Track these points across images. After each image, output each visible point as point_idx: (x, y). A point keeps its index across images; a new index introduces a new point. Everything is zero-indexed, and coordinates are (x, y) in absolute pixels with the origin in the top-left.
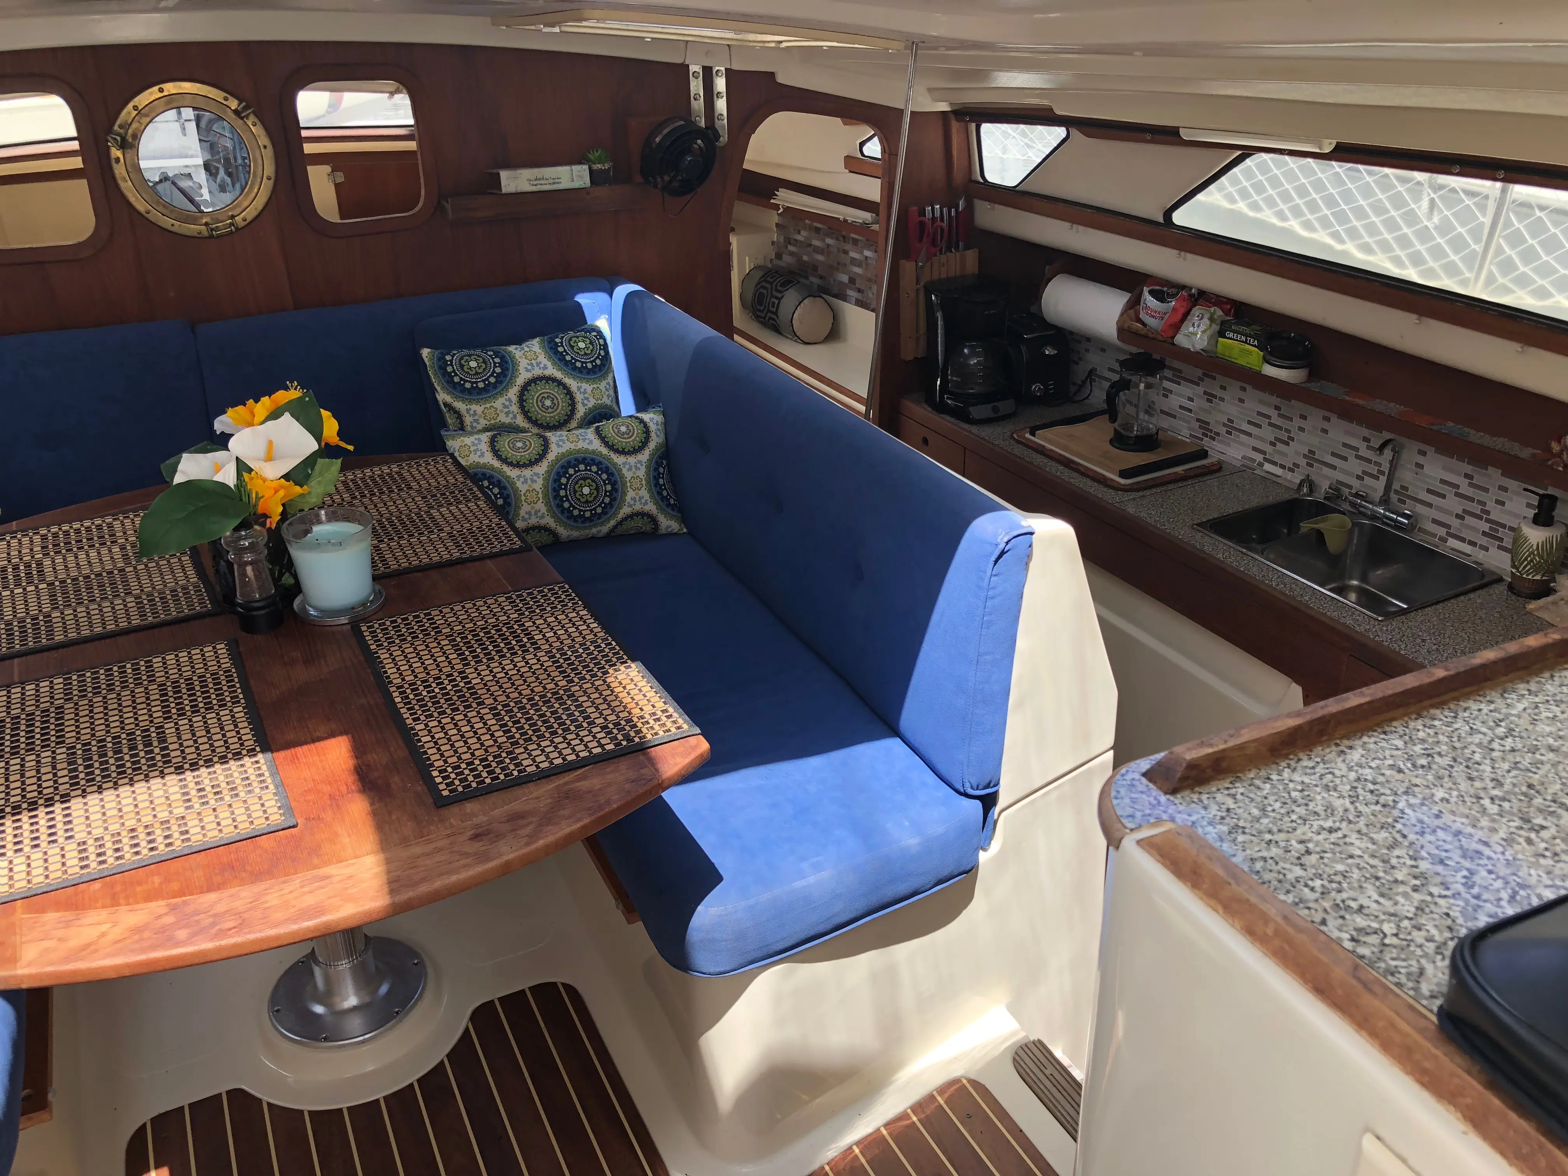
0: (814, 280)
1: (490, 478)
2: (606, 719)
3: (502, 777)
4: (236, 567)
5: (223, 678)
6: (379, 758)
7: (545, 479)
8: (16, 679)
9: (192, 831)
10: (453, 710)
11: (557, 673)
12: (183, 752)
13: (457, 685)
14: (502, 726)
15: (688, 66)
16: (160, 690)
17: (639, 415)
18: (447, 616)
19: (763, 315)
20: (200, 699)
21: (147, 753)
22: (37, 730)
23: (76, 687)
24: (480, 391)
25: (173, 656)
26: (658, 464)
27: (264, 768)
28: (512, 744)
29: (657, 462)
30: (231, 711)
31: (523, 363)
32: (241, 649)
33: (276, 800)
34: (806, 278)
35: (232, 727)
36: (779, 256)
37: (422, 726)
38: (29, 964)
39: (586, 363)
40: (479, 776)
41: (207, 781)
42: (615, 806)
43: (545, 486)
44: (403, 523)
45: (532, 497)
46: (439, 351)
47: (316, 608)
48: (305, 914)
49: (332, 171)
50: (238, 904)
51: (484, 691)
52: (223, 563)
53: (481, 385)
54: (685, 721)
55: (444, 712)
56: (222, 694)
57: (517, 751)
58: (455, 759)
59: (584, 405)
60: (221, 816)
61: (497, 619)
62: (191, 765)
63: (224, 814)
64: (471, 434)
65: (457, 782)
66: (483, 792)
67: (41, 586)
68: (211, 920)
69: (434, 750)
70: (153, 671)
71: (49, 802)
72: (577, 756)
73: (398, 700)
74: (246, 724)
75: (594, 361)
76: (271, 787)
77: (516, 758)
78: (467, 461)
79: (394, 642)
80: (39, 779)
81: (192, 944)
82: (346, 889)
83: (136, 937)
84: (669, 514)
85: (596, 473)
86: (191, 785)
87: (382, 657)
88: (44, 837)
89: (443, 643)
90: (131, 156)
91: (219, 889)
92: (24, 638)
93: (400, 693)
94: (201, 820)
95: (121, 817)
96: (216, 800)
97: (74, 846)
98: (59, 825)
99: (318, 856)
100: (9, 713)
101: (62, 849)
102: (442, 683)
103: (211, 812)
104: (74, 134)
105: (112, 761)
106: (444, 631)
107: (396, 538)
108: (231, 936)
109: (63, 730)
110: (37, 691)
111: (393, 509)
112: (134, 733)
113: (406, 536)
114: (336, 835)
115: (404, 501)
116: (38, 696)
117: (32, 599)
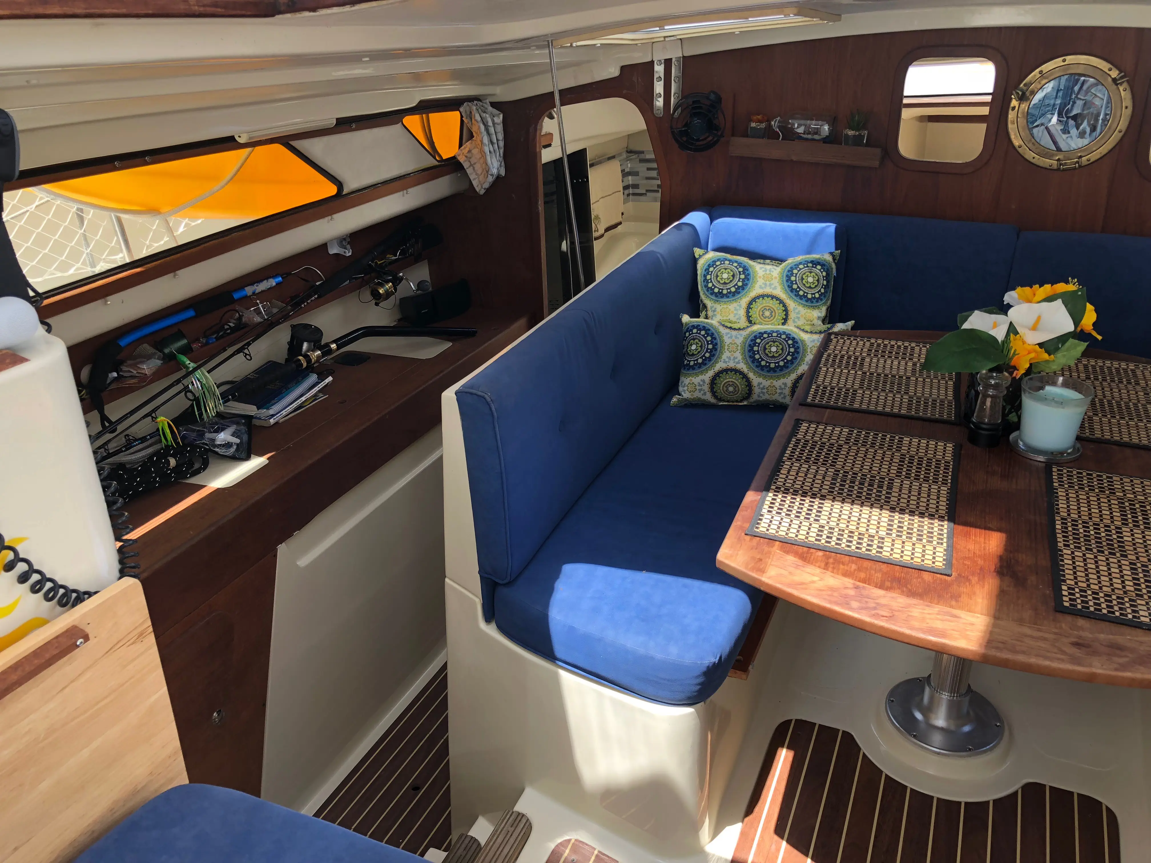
3: (1118, 614)
4: (981, 396)
5: (943, 465)
6: (1026, 558)
8: (824, 421)
9: (885, 549)
10: (1099, 551)
12: (899, 500)
13: (1111, 536)
14: (1134, 579)
16: (901, 458)
18: (1125, 484)
20: (923, 473)
21: (878, 491)
22: (824, 454)
23: (854, 438)
25: (917, 440)
27: (945, 531)
28: (1137, 595)
30: (939, 488)
32: (962, 452)
33: (944, 554)
35: (935, 497)
37: (1069, 552)
38: (769, 578)
40: (1099, 605)
41: (906, 523)
44: (1120, 407)
47: (1025, 444)
50: (894, 604)
51: (1131, 548)
52: (973, 392)
55: (1091, 550)
56: (938, 475)
57: (1139, 602)
58: (1084, 585)
60: (906, 548)
63: (908, 547)
65: (1079, 601)
66: (1096, 617)
67: (858, 372)
68: (874, 605)
69: (1071, 572)
70: (902, 444)
71: (814, 496)
73: (1058, 527)
74: (945, 499)
76: (945, 545)
77: (1135, 606)
79: (1073, 487)
80: (814, 481)
81: (859, 613)
82: (967, 630)
83: (829, 593)
86: (896, 522)
87: (1060, 493)
88: (804, 514)
89: (1113, 502)
90: (1024, 106)
91: (887, 589)
92: (837, 399)
93: (1062, 523)
94: (893, 545)
95: (848, 522)
96: (907, 537)
97: (817, 526)
98: (814, 511)
99: (957, 601)
100: (813, 438)
101: (810, 525)
102: (1099, 529)
103: (901, 543)
104: (991, 91)
105: (856, 488)
106: (1117, 494)
107: (1109, 416)
108: (882, 620)
109: (837, 459)
110: (832, 432)
111: (1116, 395)
112: (875, 477)
113: (1118, 417)
114: (974, 593)
115: (1128, 392)
116: (832, 434)
117: (850, 379)
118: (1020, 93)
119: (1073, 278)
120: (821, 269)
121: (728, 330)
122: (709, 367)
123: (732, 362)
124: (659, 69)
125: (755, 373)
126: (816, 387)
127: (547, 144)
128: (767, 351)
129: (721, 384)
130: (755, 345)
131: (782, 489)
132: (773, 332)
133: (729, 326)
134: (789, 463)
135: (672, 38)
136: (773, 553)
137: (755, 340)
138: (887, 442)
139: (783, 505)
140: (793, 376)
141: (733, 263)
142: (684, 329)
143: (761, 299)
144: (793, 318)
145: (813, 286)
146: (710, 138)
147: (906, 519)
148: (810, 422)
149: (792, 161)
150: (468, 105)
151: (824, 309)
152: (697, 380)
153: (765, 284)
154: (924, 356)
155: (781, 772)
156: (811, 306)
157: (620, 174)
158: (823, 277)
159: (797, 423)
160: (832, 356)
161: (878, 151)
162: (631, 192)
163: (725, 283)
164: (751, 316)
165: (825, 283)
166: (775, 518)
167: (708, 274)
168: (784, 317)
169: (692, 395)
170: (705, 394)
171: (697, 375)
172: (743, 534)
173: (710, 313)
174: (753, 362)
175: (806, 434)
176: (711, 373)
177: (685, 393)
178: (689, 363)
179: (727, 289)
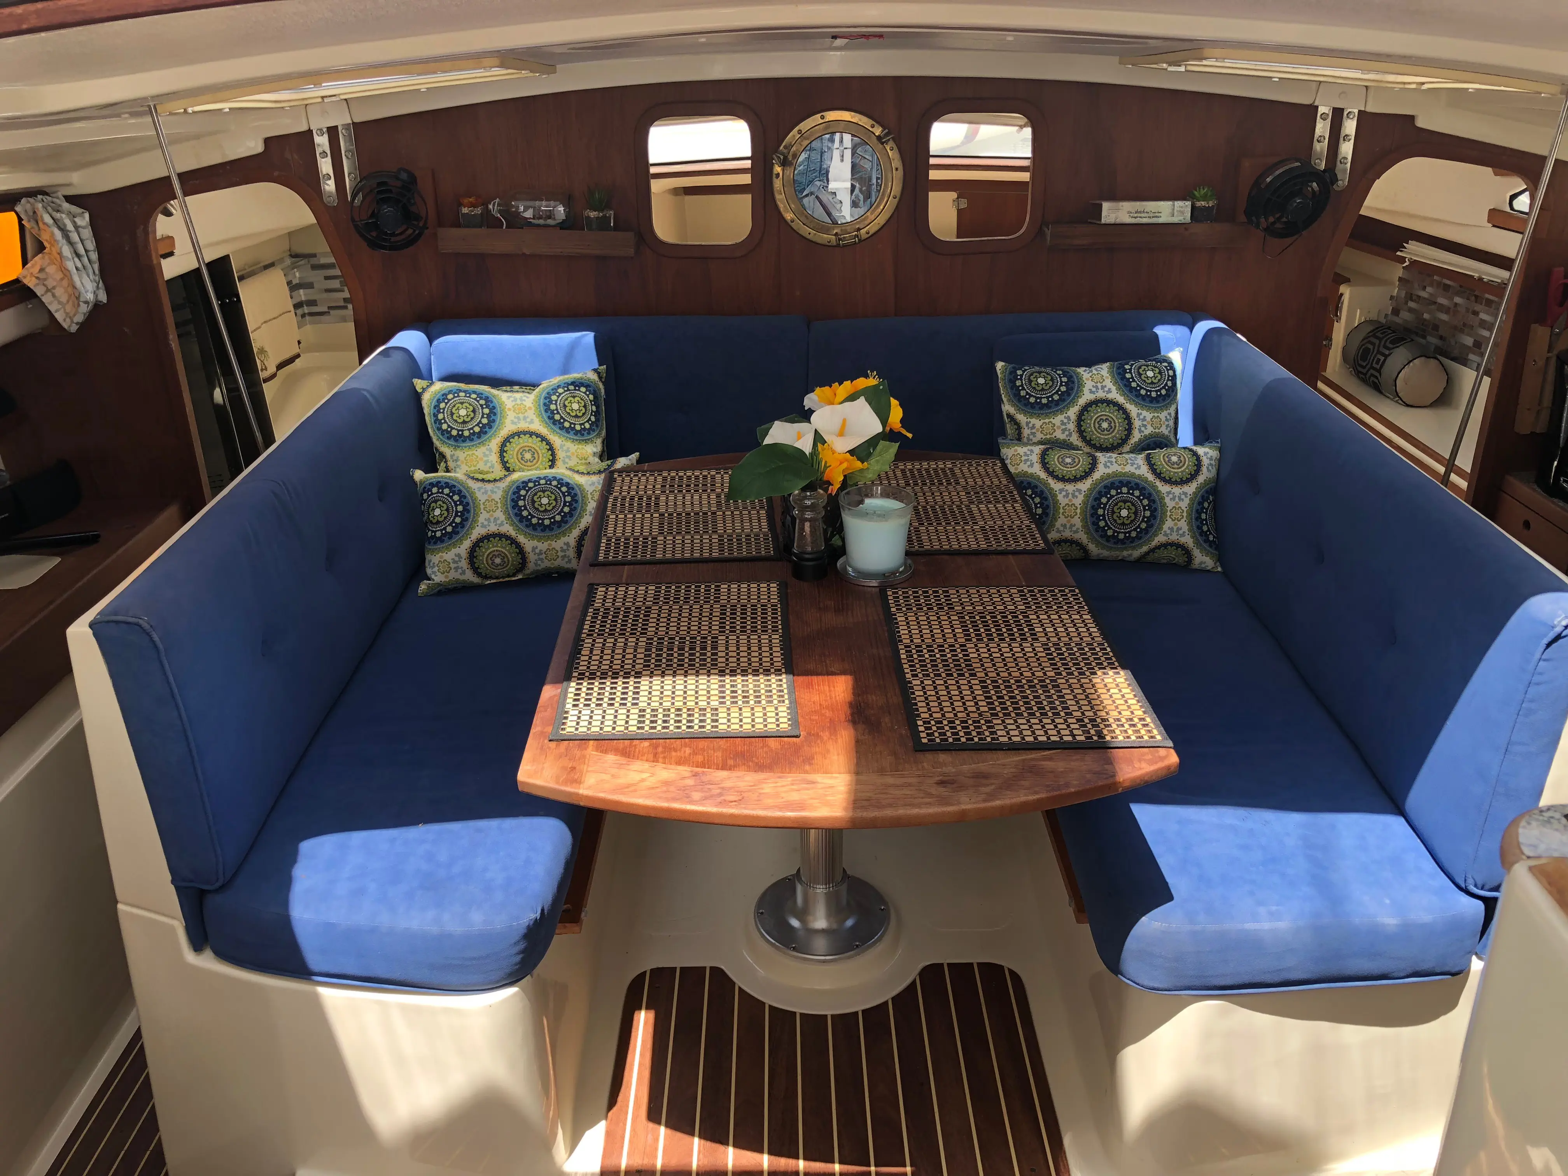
0: (1433, 340)
1: (1034, 488)
2: (1083, 714)
3: (976, 739)
4: (797, 521)
5: (769, 610)
6: (875, 699)
7: (1086, 496)
8: (624, 581)
9: (721, 721)
10: (948, 675)
11: (1048, 664)
12: (727, 660)
13: (956, 655)
14: (986, 698)
15: (1317, 107)
16: (721, 610)
17: (1194, 448)
18: (962, 596)
19: (1364, 371)
20: (749, 623)
21: (701, 654)
22: (630, 621)
23: (663, 595)
24: (1042, 406)
25: (736, 586)
26: (1204, 499)
27: (785, 686)
28: (992, 714)
29: (1203, 497)
30: (770, 637)
31: (1089, 385)
32: (789, 591)
33: (788, 713)
34: (1424, 337)
35: (767, 649)
36: (1396, 312)
37: (918, 682)
38: (589, 788)
39: (1150, 391)
40: (957, 733)
41: (739, 686)
42: (1073, 790)
43: (1085, 503)
44: (944, 512)
45: (1070, 511)
46: (1012, 365)
47: (855, 570)
48: (789, 806)
49: (958, 198)
50: (742, 785)
51: (979, 665)
52: (788, 518)
53: (1044, 401)
54: (1160, 733)
55: (940, 675)
56: (766, 622)
57: (995, 722)
58: (939, 715)
59: (1140, 431)
60: (745, 715)
61: (1006, 607)
62: (731, 671)
63: (747, 713)
64: (1026, 445)
65: (936, 734)
66: (956, 748)
67: (655, 515)
68: (718, 791)
69: (924, 704)
70: (719, 594)
71: (627, 675)
72: (1048, 738)
73: (903, 656)
74: (778, 649)
75: (1160, 390)
76: (787, 702)
77: (992, 727)
78: (1016, 469)
79: (912, 609)
80: (624, 656)
81: (703, 805)
82: (826, 795)
83: (665, 789)
84: (1206, 549)
85: (1138, 497)
86: (728, 686)
87: (899, 619)
88: (618, 699)
89: (952, 618)
90: (789, 171)
91: (730, 769)
92: (635, 552)
93: (907, 651)
94: (729, 715)
95: (673, 698)
96: (743, 702)
97: (637, 711)
98: (630, 694)
99: (810, 764)
100: (613, 604)
101: (628, 711)
102: (944, 651)
103: (738, 710)
104: (749, 154)
105: (676, 655)
106: (956, 608)
107: (935, 524)
108: (731, 807)
109: (647, 625)
110: (636, 592)
111: (938, 499)
112: (695, 638)
113: (944, 524)
114: (828, 751)
115: (950, 493)
116: (636, 596)
117: (647, 523)
118: (782, 157)
119: (872, 372)
120: (587, 391)
121: (480, 484)
122: (463, 536)
123: (492, 525)
124: (322, 141)
125: (525, 535)
126: (607, 541)
127: (167, 252)
128: (536, 505)
129: (484, 555)
130: (519, 498)
131: (587, 674)
132: (540, 478)
133: (480, 478)
134: (591, 641)
135: (333, 99)
136: (588, 756)
137: (518, 492)
138: (703, 594)
139: (591, 694)
140: (576, 533)
141: (470, 394)
142: (420, 489)
143: (516, 437)
144: (562, 458)
145: (580, 414)
146: (410, 231)
147: (739, 681)
148: (607, 585)
149: (524, 254)
150: (28, 202)
151: (599, 441)
152: (449, 555)
153: (519, 418)
154: (728, 485)
155: (643, 1041)
156: (583, 440)
157: (286, 288)
158: (591, 401)
159: (592, 589)
160: (619, 500)
161: (630, 235)
162: (306, 311)
163: (464, 422)
164: (507, 462)
165: (594, 408)
166: (583, 712)
167: (439, 412)
168: (551, 458)
169: (446, 577)
170: (463, 573)
171: (448, 549)
172: (546, 741)
173: (451, 464)
174: (521, 521)
175: (604, 601)
176: (467, 544)
177: (436, 576)
178: (435, 534)
179: (469, 430)
